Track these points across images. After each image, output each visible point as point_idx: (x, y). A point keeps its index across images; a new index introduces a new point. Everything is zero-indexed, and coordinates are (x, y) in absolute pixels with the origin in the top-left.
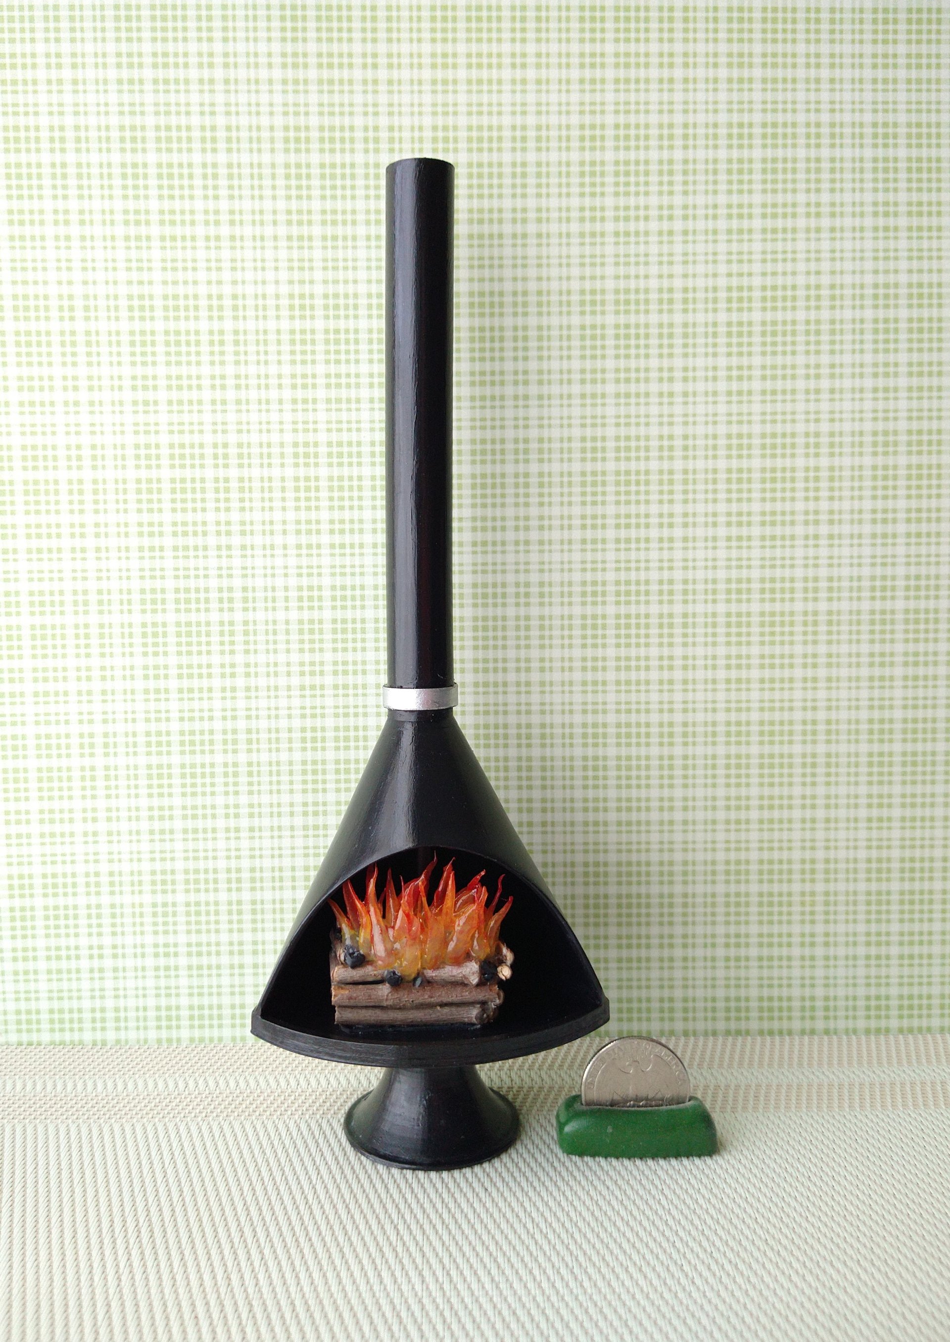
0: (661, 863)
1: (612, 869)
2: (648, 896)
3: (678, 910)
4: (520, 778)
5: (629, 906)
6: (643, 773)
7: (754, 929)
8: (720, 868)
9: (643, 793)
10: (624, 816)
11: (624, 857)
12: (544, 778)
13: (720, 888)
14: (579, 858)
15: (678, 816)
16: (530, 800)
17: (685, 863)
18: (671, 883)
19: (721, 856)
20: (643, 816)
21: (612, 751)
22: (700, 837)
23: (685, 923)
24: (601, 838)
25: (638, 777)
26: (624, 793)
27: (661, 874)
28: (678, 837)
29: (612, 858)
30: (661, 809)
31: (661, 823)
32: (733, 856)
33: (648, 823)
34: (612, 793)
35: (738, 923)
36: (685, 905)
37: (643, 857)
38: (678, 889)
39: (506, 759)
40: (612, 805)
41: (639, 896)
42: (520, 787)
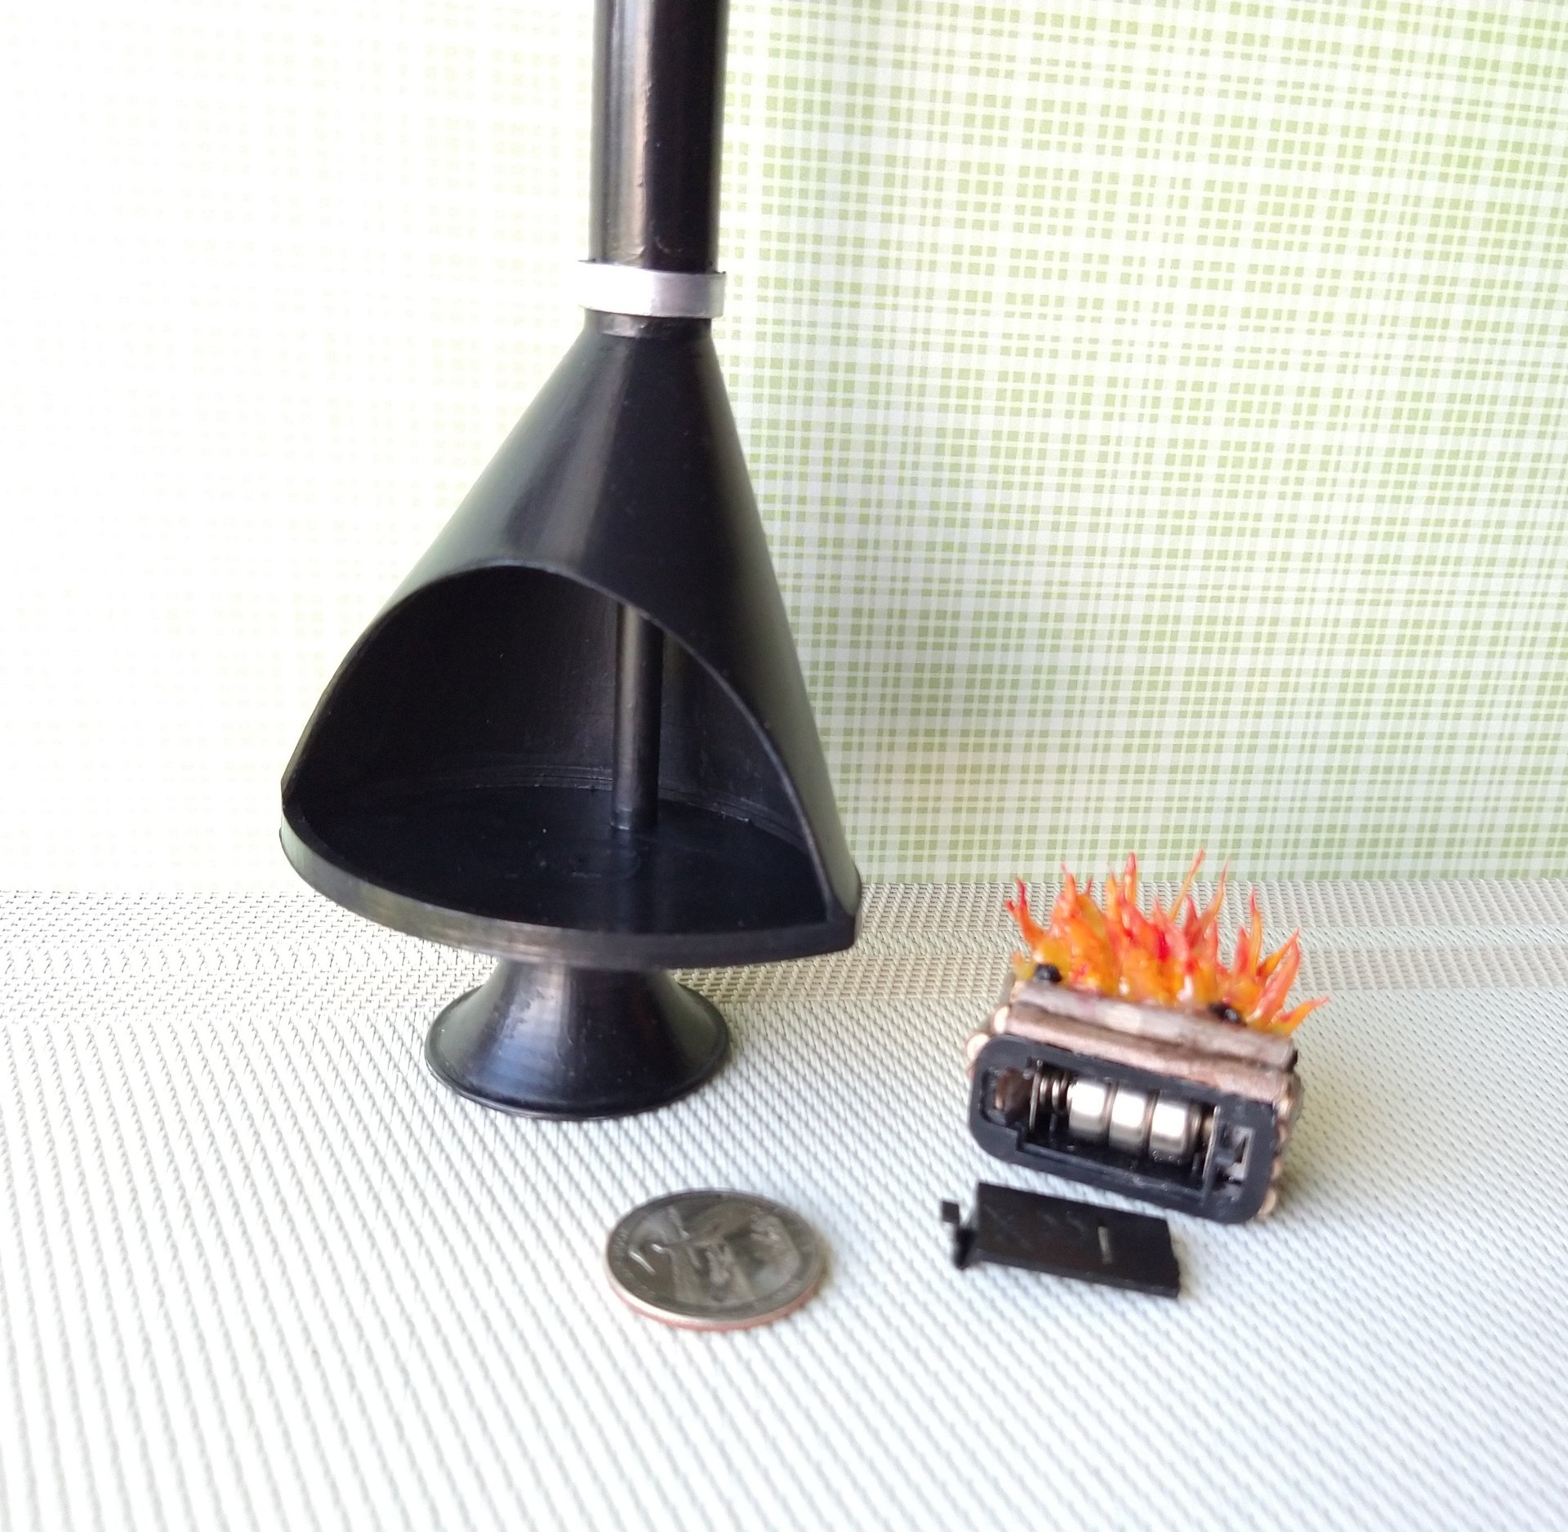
0: (1044, 617)
1: (966, 624)
2: (1017, 669)
3: (1060, 693)
4: (827, 461)
5: (986, 684)
6: (1034, 463)
7: (1171, 724)
8: (1135, 627)
9: (1030, 498)
10: (994, 536)
11: (986, 605)
12: (868, 464)
13: (1130, 660)
14: (915, 603)
15: (1081, 539)
16: (841, 502)
17: (1081, 618)
18: (1055, 649)
19: (1138, 608)
20: (1025, 537)
21: (987, 423)
22: (1110, 575)
23: (1068, 714)
24: (954, 571)
25: (1025, 470)
26: (999, 497)
27: (1042, 634)
28: (1076, 575)
29: (968, 605)
30: (1055, 527)
31: (1053, 549)
32: (1157, 608)
33: (1031, 549)
34: (979, 496)
35: (1149, 715)
36: (1072, 685)
37: (1017, 605)
38: (1065, 659)
39: (807, 426)
40: (977, 515)
41: (1003, 669)
42: (826, 478)
